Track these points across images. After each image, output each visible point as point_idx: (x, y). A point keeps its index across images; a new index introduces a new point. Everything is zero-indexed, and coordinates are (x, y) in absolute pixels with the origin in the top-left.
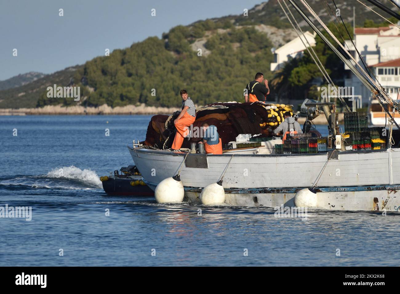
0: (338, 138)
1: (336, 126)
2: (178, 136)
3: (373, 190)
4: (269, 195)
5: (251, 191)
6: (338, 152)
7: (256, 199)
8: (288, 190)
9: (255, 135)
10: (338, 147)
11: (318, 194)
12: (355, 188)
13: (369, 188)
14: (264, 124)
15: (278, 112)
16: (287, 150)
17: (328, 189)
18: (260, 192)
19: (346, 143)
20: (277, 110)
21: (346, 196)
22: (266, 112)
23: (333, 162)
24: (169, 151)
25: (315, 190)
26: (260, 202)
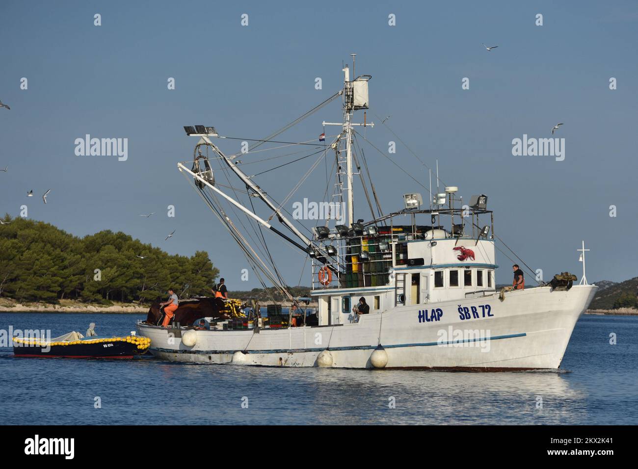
0: (260, 320)
1: (259, 312)
2: (167, 317)
3: (279, 352)
4: (218, 355)
5: (207, 352)
6: (260, 329)
7: (210, 358)
8: (230, 352)
9: (215, 318)
10: (260, 325)
11: (247, 354)
12: (269, 352)
13: (277, 351)
14: (222, 311)
15: (231, 304)
16: (230, 327)
17: (253, 352)
18: (213, 353)
19: (265, 323)
20: (231, 302)
21: (263, 356)
22: (224, 304)
23: (256, 335)
24: (160, 326)
25: (245, 352)
26: (212, 360)
